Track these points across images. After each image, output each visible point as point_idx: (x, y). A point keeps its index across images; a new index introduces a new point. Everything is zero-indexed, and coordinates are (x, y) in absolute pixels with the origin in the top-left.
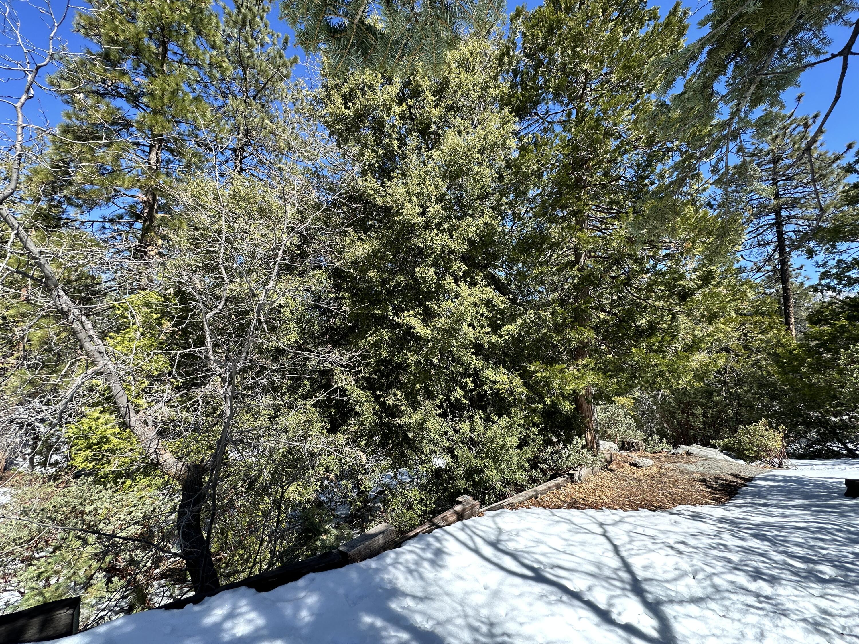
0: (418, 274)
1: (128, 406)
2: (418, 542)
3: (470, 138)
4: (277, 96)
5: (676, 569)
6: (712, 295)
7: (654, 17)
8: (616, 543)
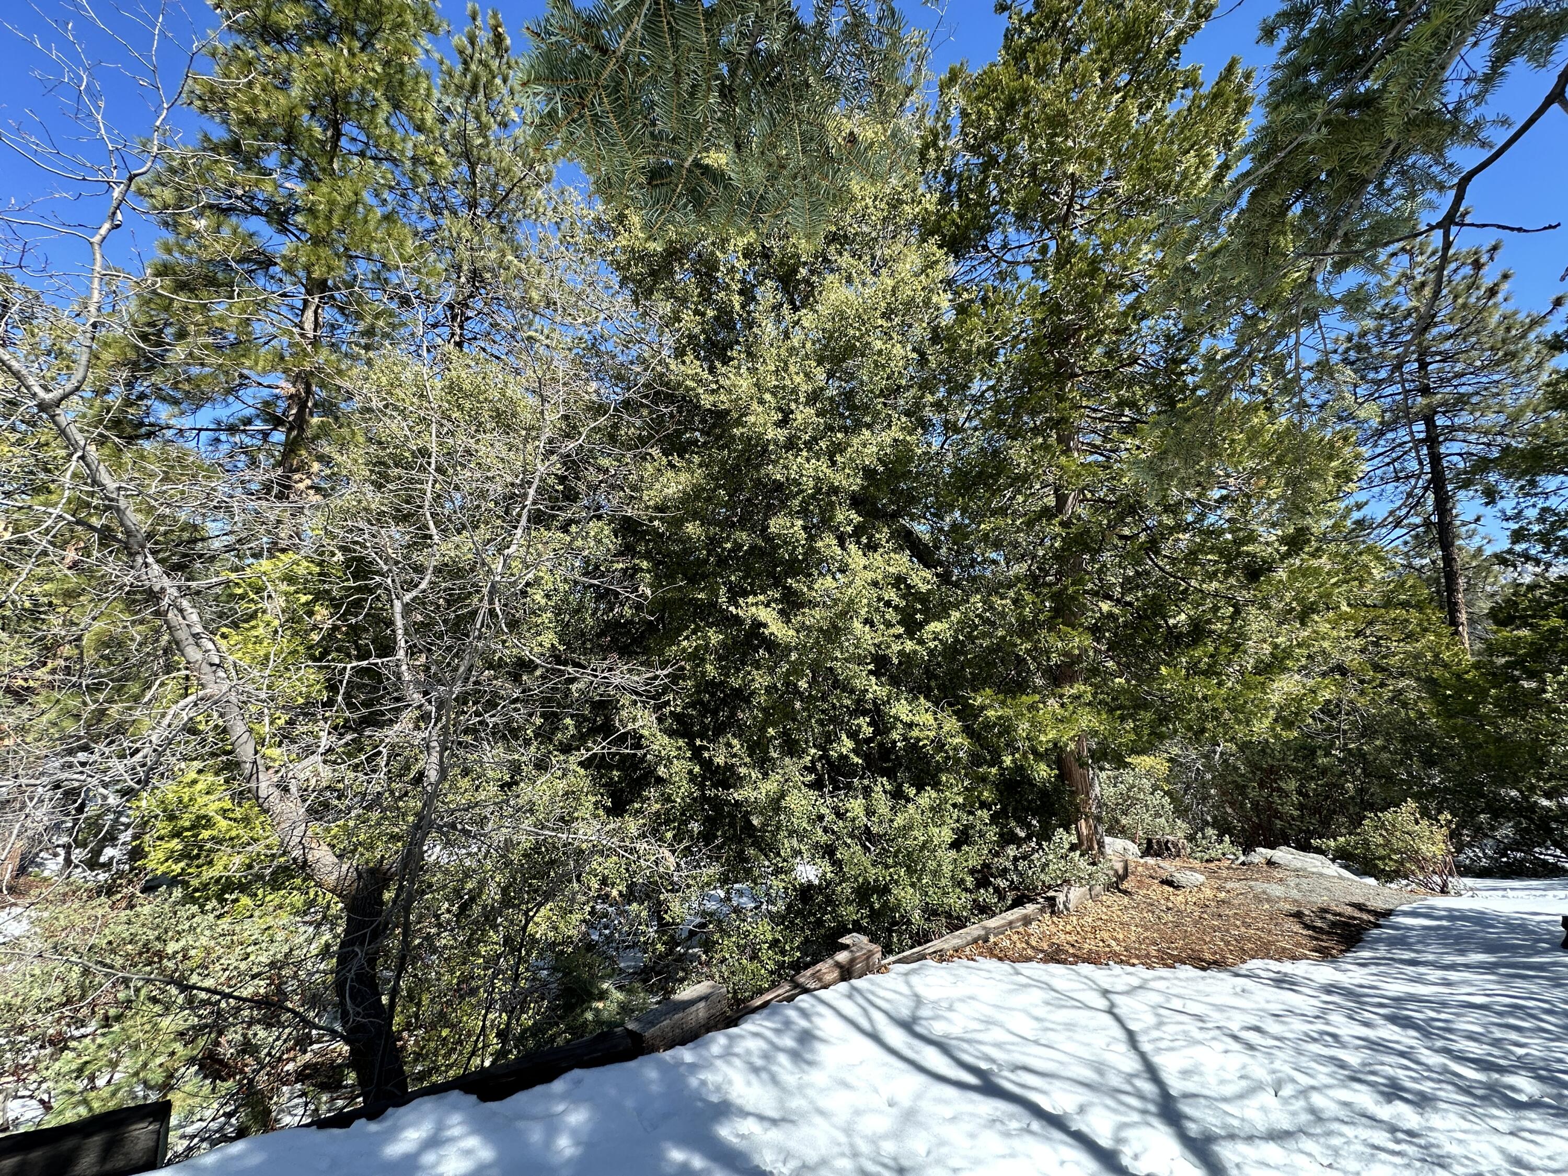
0: (772, 529)
1: (255, 762)
2: (767, 1018)
3: (868, 292)
4: (528, 211)
5: (1242, 1077)
6: (1305, 572)
7: (1191, 82)
8: (1132, 1026)
